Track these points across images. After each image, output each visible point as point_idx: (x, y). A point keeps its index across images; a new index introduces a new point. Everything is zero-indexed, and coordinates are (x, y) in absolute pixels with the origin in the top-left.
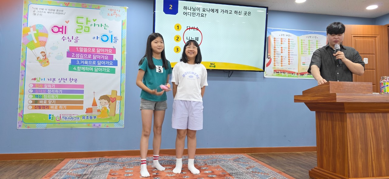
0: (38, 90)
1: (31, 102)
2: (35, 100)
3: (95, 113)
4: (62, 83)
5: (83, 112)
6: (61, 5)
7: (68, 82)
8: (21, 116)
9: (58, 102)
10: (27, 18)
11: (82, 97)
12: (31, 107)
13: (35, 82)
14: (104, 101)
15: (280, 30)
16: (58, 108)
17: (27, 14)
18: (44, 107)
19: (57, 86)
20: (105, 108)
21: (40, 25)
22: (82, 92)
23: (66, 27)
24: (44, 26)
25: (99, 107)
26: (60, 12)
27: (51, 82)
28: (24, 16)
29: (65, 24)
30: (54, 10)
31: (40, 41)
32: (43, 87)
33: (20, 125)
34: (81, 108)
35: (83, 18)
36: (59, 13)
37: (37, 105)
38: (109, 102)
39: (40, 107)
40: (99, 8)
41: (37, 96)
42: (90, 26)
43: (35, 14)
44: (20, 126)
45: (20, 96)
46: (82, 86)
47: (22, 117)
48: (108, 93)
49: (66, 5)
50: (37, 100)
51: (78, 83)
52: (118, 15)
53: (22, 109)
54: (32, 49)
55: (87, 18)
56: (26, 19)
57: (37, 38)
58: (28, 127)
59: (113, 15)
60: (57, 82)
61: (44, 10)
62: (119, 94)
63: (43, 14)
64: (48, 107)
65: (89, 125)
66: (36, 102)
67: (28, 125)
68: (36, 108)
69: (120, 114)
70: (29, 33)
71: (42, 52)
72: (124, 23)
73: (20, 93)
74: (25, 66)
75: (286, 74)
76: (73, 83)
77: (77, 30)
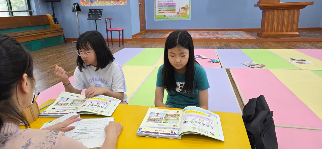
0: (160, 6)
1: (158, 11)
3: (180, 14)
4: (168, 3)
5: (175, 14)
7: (170, 2)
9: (167, 10)
11: (175, 8)
12: (158, 13)
13: (159, 3)
14: (183, 9)
16: (167, 13)
18: (162, 13)
19: (166, 4)
20: (183, 12)
22: (175, 6)
25: (181, 12)
27: (164, 3)
32: (162, 5)
34: (175, 12)
37: (160, 11)
38: (185, 9)
39: (161, 13)
41: (160, 8)
44: (155, 20)
45: (154, 9)
46: (175, 4)
47: (156, 16)
48: (184, 6)
51: (173, 2)
53: (155, 13)
58: (158, 20)
60: (166, 2)
62: (188, 6)
64: (163, 13)
65: (178, 19)
66: (160, 10)
68: (160, 13)
69: (189, 15)
76: (172, 2)
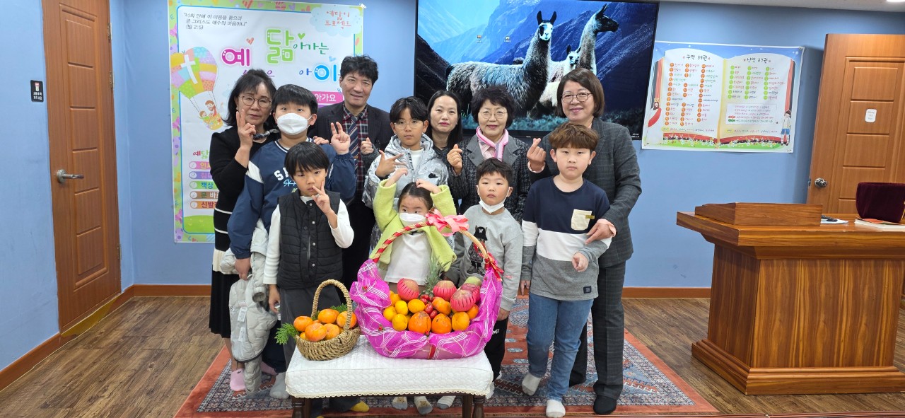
0: (205, 173)
1: (196, 195)
2: (202, 192)
6: (237, 6)
8: (180, 219)
10: (177, 35)
12: (196, 205)
13: (199, 159)
15: (686, 46)
17: (177, 27)
21: (201, 48)
23: (248, 51)
24: (208, 51)
26: (237, 21)
28: (171, 31)
29: (246, 46)
30: (225, 18)
31: (203, 81)
33: (180, 235)
35: (280, 31)
36: (234, 24)
37: (206, 199)
40: (308, 11)
41: (204, 185)
42: (293, 49)
43: (190, 27)
44: (179, 237)
45: (175, 185)
47: (182, 221)
49: (246, 5)
50: (205, 192)
52: (346, 24)
53: (180, 207)
54: (189, 96)
55: (287, 32)
56: (175, 37)
57: (198, 75)
58: (194, 240)
59: (336, 23)
61: (206, 19)
63: (205, 25)
66: (204, 195)
67: (193, 236)
68: (204, 205)
70: (183, 65)
71: (208, 102)
72: (358, 39)
73: (175, 180)
74: (180, 129)
75: (691, 142)
77: (269, 56)
